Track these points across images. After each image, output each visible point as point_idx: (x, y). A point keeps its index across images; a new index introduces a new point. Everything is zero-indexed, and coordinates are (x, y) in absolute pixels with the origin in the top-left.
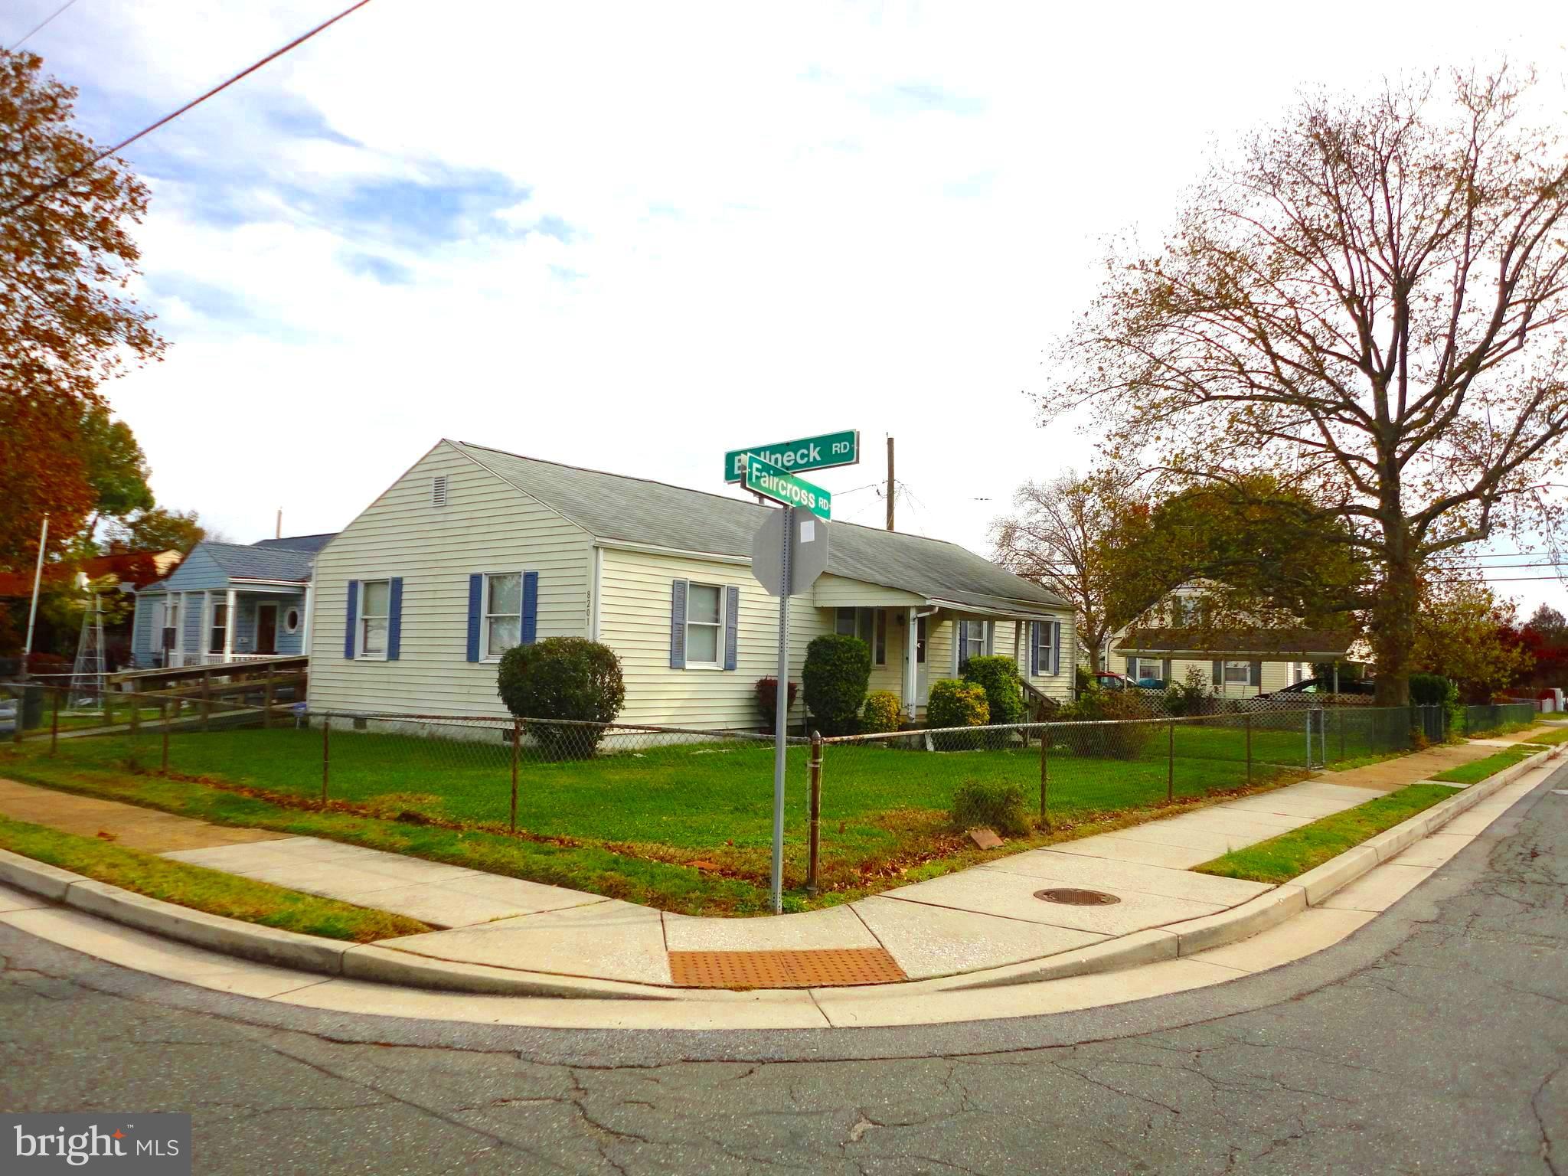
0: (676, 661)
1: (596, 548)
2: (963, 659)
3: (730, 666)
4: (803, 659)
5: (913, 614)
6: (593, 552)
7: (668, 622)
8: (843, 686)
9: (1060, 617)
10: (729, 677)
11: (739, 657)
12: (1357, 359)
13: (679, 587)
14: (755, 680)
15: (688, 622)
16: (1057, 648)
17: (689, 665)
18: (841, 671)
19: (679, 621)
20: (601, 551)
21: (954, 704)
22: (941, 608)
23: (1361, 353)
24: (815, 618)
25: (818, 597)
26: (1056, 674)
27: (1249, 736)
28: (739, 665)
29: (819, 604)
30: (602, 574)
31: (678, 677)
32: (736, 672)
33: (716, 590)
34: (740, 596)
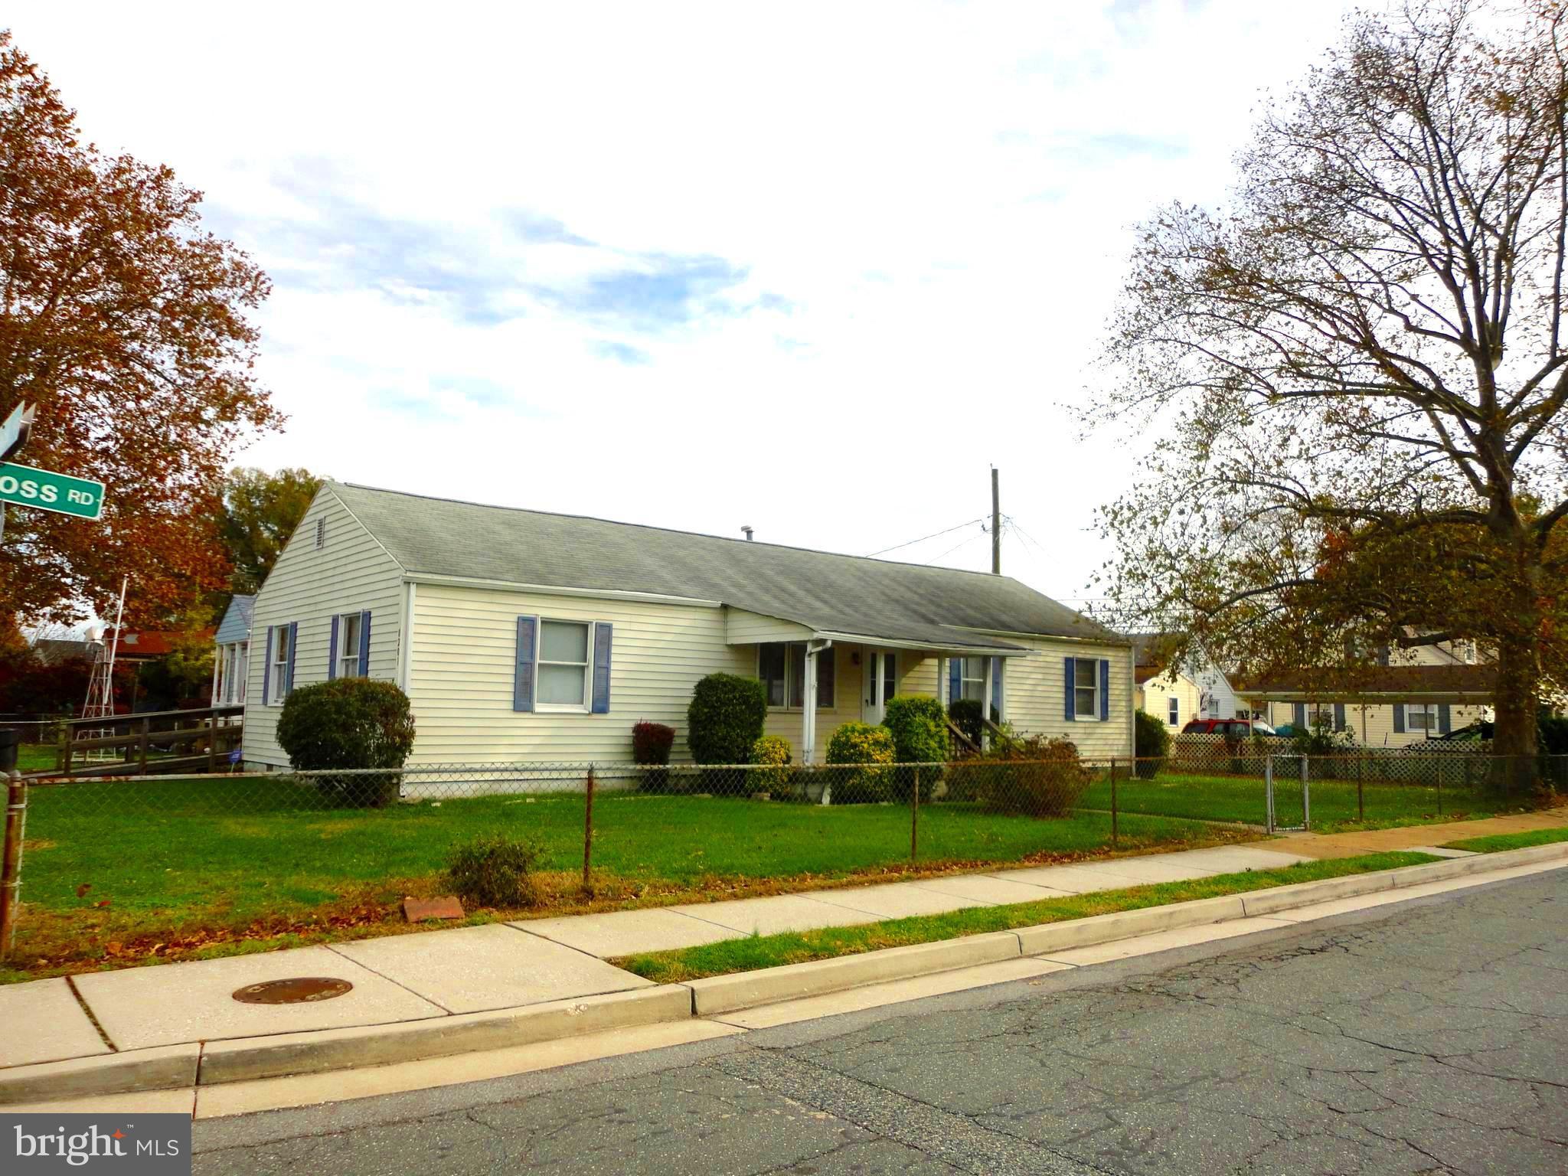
0: (523, 701)
1: (407, 583)
2: (955, 700)
3: (601, 707)
4: (689, 701)
5: (810, 648)
6: (404, 588)
7: (512, 662)
8: (722, 731)
9: (1109, 655)
10: (600, 721)
11: (612, 699)
12: (1458, 336)
13: (526, 627)
14: (632, 725)
15: (538, 661)
16: (1105, 689)
17: (539, 708)
18: (719, 714)
19: (527, 660)
20: (413, 587)
21: (848, 750)
22: (834, 642)
23: (1462, 330)
24: (728, 656)
25: (730, 633)
26: (1105, 717)
27: (1360, 792)
28: (612, 707)
29: (729, 643)
30: (413, 610)
31: (524, 720)
32: (609, 716)
33: (584, 627)
34: (614, 633)
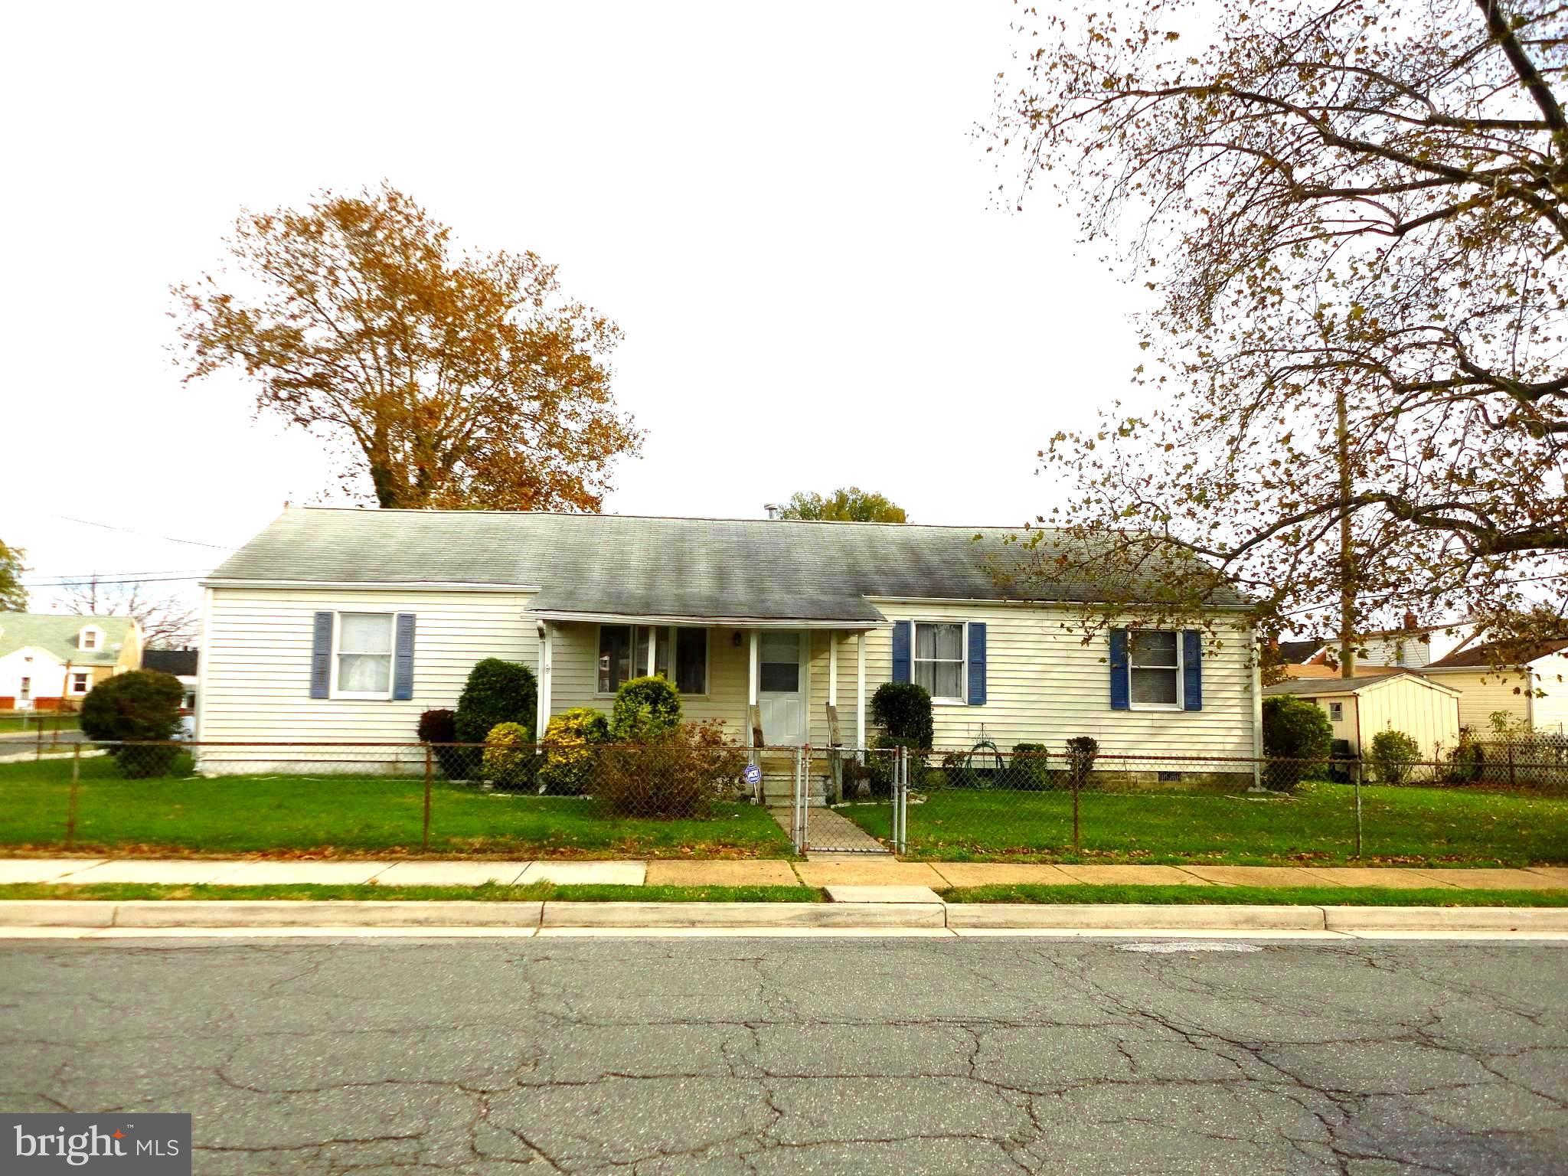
0: (319, 688)
1: (207, 588)
3: (403, 696)
7: (310, 653)
10: (401, 706)
11: (416, 687)
13: (323, 621)
15: (337, 652)
19: (324, 650)
20: (210, 592)
28: (415, 694)
30: (213, 611)
31: (320, 706)
32: (413, 702)
34: (418, 623)
